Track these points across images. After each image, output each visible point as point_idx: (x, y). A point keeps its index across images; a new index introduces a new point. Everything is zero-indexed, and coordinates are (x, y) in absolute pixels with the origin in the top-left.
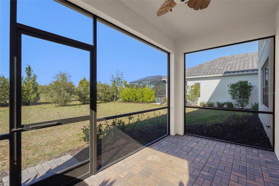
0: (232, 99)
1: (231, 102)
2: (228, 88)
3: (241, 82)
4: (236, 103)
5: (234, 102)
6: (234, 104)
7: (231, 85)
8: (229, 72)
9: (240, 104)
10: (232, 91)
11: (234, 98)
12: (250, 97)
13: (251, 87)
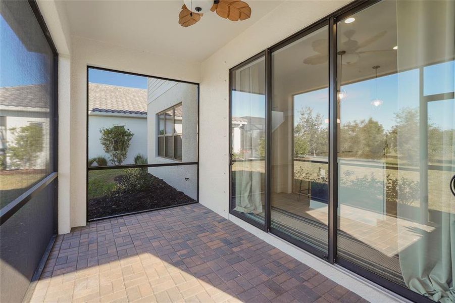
0: (106, 152)
1: (103, 157)
2: (100, 135)
3: (116, 127)
4: (111, 158)
5: (108, 157)
6: (108, 160)
7: (104, 130)
8: (100, 111)
9: (116, 159)
10: (106, 140)
11: (107, 151)
12: (129, 149)
13: (130, 135)
